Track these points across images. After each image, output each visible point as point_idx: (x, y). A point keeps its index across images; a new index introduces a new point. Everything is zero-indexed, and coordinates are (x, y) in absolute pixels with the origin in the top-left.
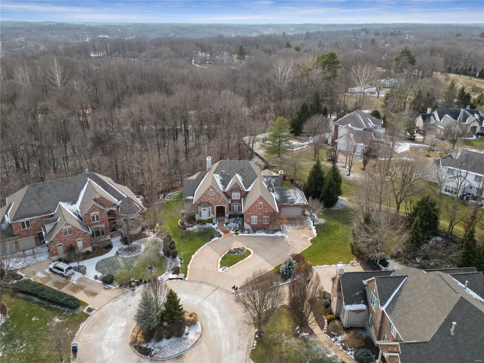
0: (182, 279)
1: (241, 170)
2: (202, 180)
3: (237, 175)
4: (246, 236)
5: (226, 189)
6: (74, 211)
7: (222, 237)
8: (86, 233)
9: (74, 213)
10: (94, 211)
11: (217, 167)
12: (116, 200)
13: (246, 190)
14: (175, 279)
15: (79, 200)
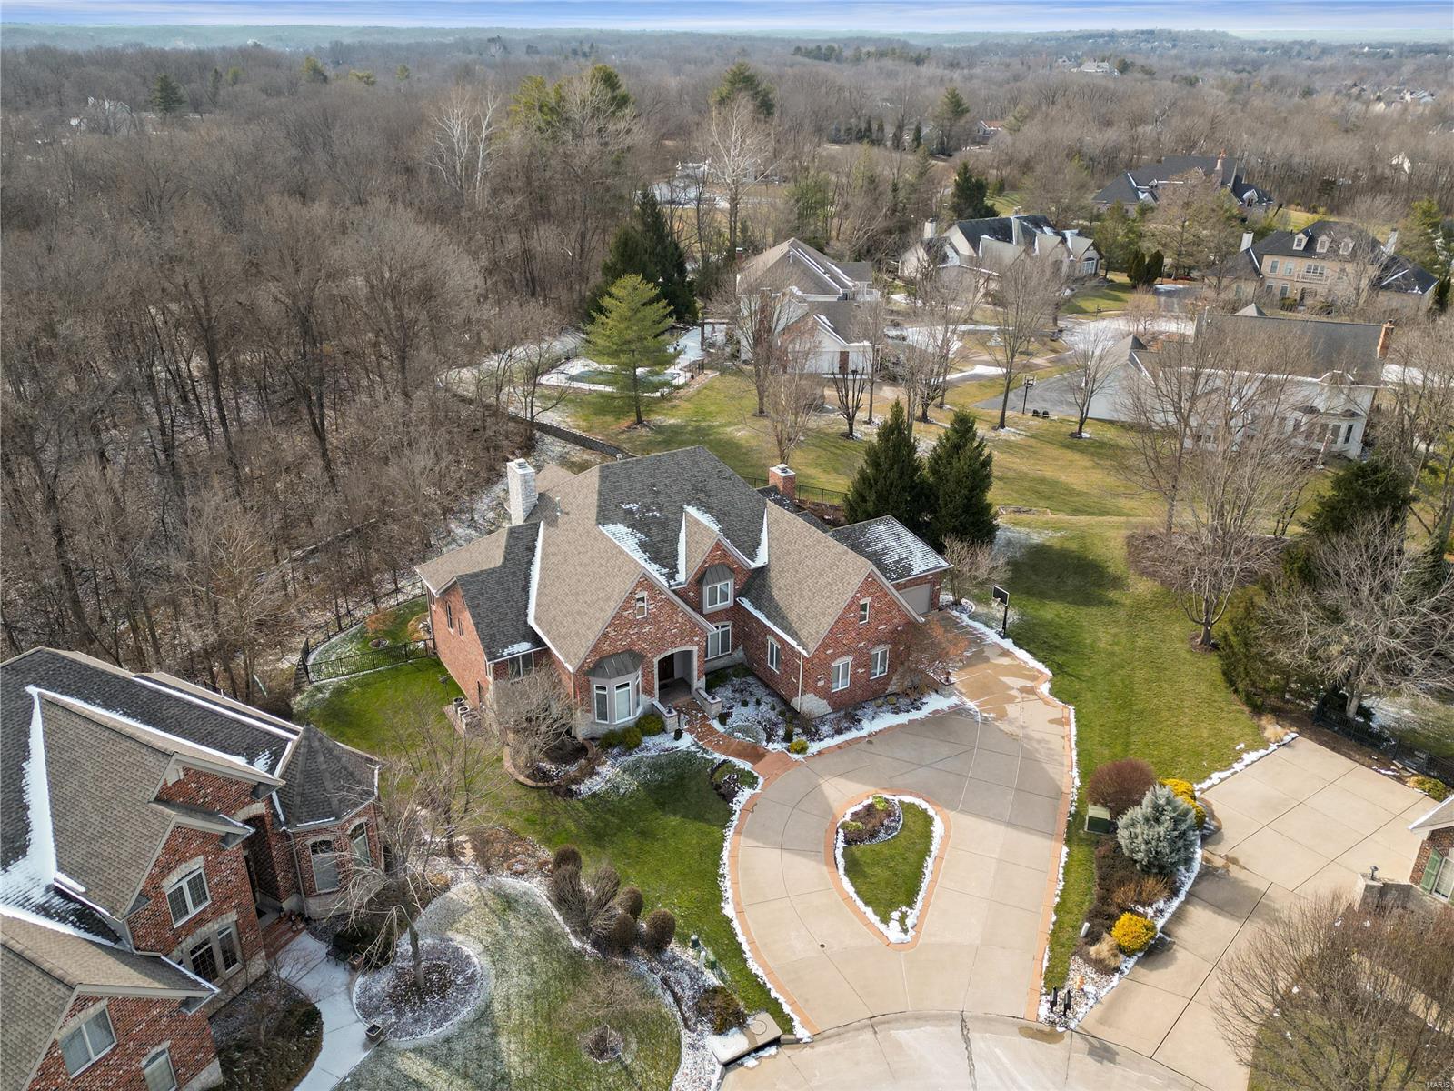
0: (776, 1042)
1: (696, 489)
2: (530, 563)
3: (691, 510)
4: (839, 747)
5: (682, 577)
6: (38, 896)
7: (761, 780)
8: (187, 1003)
9: (44, 910)
10: (179, 862)
11: (600, 494)
12: (240, 761)
13: (754, 565)
14: (747, 1054)
15: (34, 825)
